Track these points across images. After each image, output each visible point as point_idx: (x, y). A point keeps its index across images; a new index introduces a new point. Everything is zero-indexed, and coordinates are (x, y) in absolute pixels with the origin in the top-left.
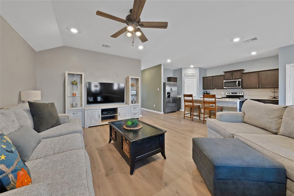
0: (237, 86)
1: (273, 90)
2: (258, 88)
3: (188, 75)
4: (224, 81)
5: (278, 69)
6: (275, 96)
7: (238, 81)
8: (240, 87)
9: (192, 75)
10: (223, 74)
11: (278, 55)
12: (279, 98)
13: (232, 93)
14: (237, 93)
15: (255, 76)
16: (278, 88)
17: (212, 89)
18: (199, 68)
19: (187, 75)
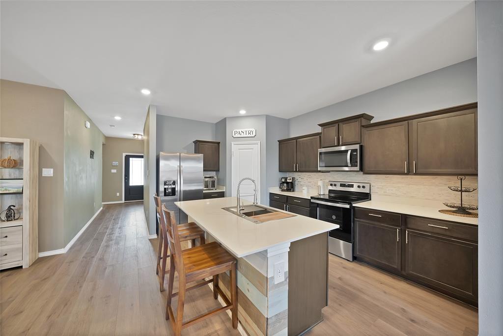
0: (349, 165)
1: (455, 182)
2: (408, 174)
3: (239, 136)
4: (320, 150)
5: (474, 106)
6: (465, 205)
7: (353, 151)
8: (357, 168)
9: (249, 135)
10: (319, 130)
11: (476, 58)
12: (480, 212)
13: (342, 185)
14: (352, 186)
15: (397, 134)
16: (477, 175)
17: (296, 171)
18: (265, 117)
19: (237, 135)
